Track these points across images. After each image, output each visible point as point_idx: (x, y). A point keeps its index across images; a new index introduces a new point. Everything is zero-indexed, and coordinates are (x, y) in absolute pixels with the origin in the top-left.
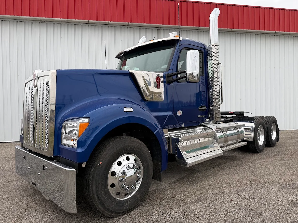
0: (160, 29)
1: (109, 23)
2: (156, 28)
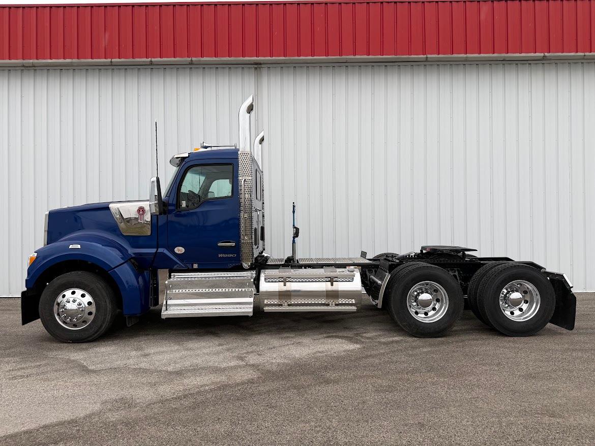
0: (260, 66)
1: (151, 61)
2: (252, 66)
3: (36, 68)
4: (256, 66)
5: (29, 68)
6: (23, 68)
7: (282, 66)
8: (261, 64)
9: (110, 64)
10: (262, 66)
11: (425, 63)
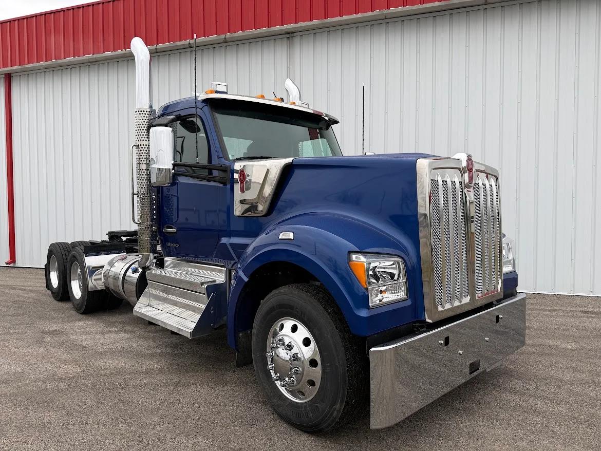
0: (292, 35)
2: (284, 36)
3: (100, 62)
4: (288, 36)
5: (94, 63)
6: (89, 64)
7: (313, 32)
8: (292, 33)
9: (155, 51)
10: (295, 34)
11: (485, 7)
